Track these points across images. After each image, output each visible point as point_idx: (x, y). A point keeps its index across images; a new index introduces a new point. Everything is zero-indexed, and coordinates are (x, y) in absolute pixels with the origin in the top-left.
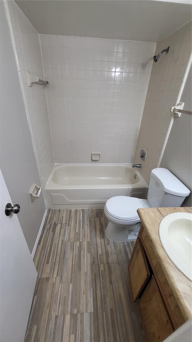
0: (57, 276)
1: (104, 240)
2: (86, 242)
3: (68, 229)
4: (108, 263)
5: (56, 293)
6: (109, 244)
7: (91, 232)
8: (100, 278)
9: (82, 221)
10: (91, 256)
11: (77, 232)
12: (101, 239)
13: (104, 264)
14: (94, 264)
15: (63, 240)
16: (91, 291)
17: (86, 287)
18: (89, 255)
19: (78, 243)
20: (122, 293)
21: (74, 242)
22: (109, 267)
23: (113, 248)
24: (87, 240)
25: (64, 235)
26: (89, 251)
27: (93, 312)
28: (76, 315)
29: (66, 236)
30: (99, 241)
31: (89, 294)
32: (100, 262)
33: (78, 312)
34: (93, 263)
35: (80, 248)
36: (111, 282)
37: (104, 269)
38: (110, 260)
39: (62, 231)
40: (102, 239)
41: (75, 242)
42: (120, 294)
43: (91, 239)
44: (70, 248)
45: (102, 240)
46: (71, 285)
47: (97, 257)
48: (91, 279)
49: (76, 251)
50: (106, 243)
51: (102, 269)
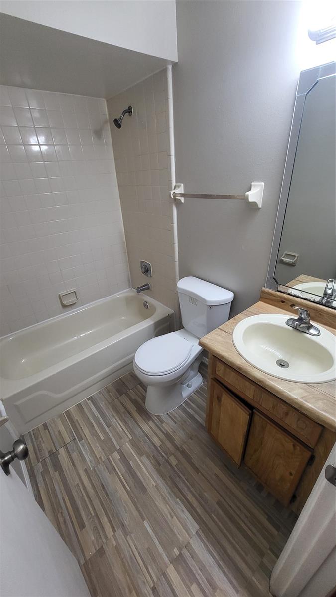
0: (114, 531)
1: (153, 421)
2: (127, 443)
3: (83, 446)
4: (177, 448)
5: (131, 558)
6: (162, 422)
7: (126, 423)
8: (180, 477)
9: (99, 416)
10: (148, 457)
11: (102, 438)
12: (147, 424)
13: (173, 454)
14: (160, 465)
15: (86, 470)
16: (180, 505)
17: (170, 506)
18: (145, 459)
19: (117, 455)
20: (217, 470)
21: (108, 458)
22: (183, 452)
23: (171, 423)
24: (128, 440)
25: (84, 459)
26: (140, 453)
27: (198, 527)
28: (181, 554)
29: (88, 458)
30: (146, 428)
31: (179, 511)
32: (166, 454)
33: (180, 549)
34: (157, 465)
35: (124, 459)
36: (197, 470)
37: (179, 460)
38: (178, 442)
39: (75, 455)
40: (149, 421)
41: (110, 457)
42: (215, 474)
43: (132, 433)
44: (107, 471)
45: (151, 423)
46: (146, 524)
47: (158, 451)
48: (168, 488)
49: (121, 469)
50: (158, 423)
51: (174, 462)
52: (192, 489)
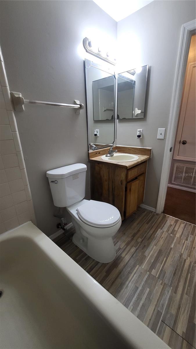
0: (185, 260)
1: (121, 254)
2: (143, 268)
3: (163, 305)
4: (132, 239)
5: (187, 250)
6: (120, 249)
7: (130, 273)
8: (145, 237)
9: (132, 303)
10: (144, 252)
11: (148, 289)
12: (124, 257)
13: (137, 241)
14: (145, 246)
15: (175, 293)
17: (159, 239)
18: (146, 253)
19: (153, 272)
20: (135, 224)
21: (159, 278)
22: (134, 236)
23: (119, 244)
24: (140, 267)
25: (171, 299)
26: (143, 258)
27: (159, 229)
28: (171, 234)
29: (167, 295)
30: (127, 258)
31: (159, 235)
32: (138, 243)
33: (170, 234)
34: (146, 247)
35: (153, 266)
36: (139, 231)
37: (138, 238)
38: (129, 239)
39: (173, 311)
40: (122, 257)
41: (157, 277)
42: (137, 224)
43: (134, 266)
44: (166, 275)
45: (123, 255)
46: (172, 246)
47: (138, 247)
48: (153, 241)
49: (159, 266)
50: (121, 251)
51: (140, 240)
52: (148, 232)
